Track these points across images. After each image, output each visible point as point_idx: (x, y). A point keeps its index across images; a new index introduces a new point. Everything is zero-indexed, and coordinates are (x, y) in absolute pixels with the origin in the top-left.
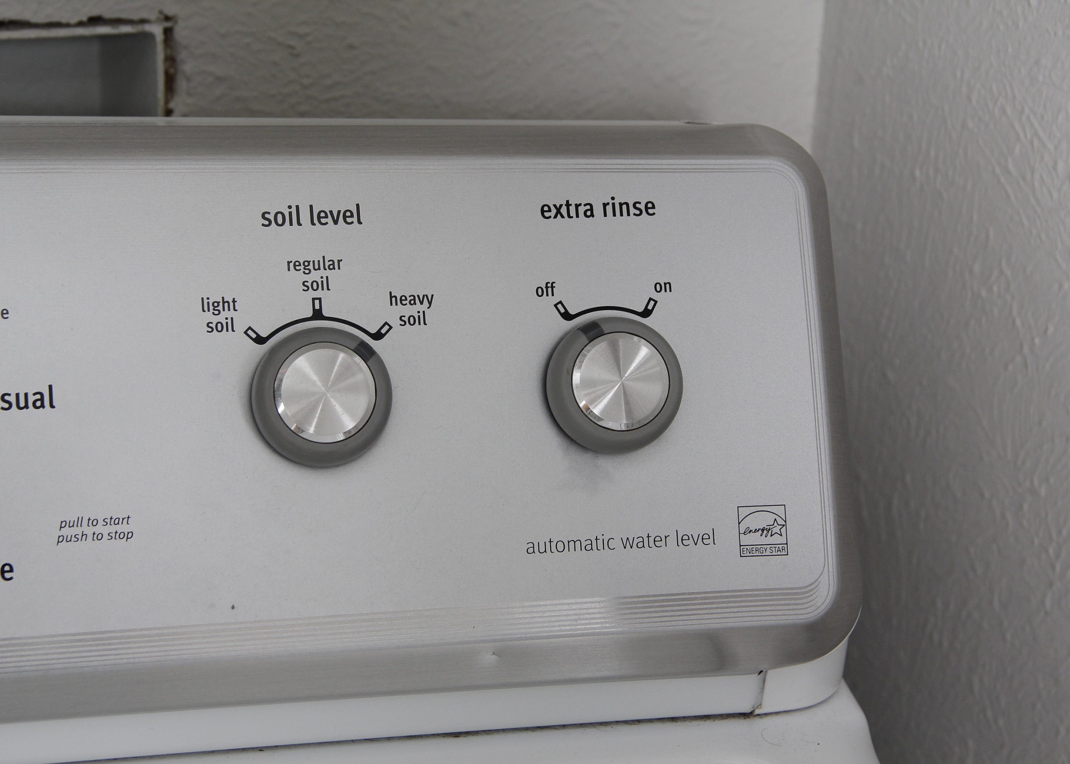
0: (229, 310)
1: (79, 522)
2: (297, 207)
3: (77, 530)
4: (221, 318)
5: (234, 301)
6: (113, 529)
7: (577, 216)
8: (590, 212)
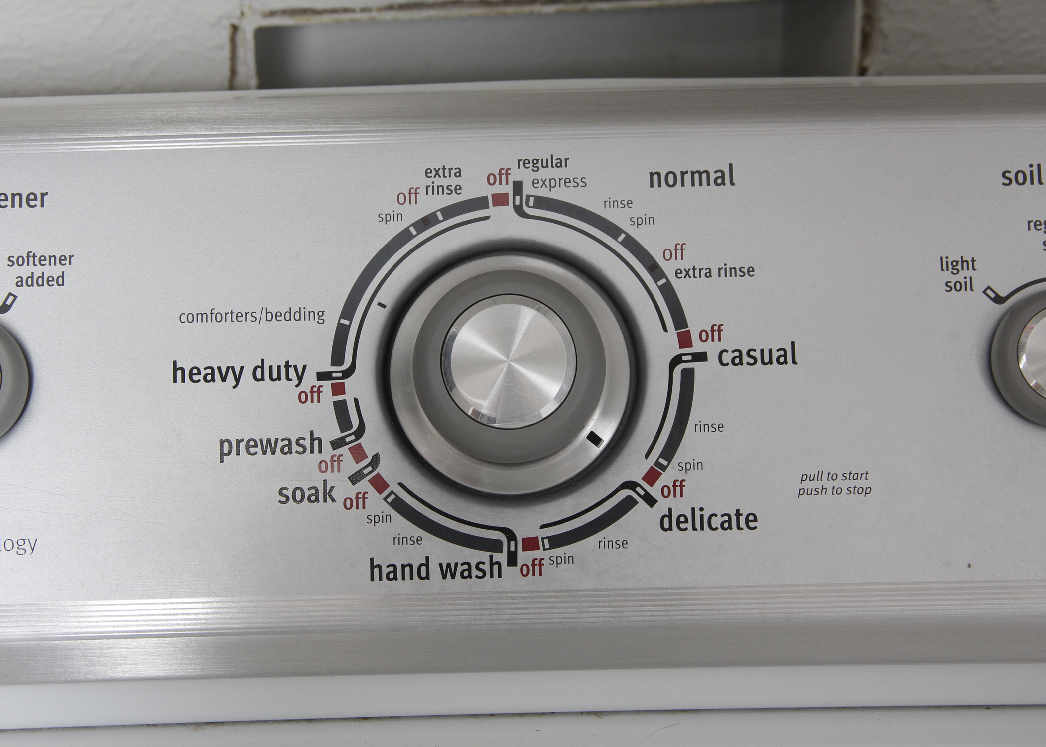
0: (968, 269)
1: (820, 475)
2: (1039, 166)
3: (817, 484)
4: (960, 278)
5: (973, 261)
6: (852, 483)
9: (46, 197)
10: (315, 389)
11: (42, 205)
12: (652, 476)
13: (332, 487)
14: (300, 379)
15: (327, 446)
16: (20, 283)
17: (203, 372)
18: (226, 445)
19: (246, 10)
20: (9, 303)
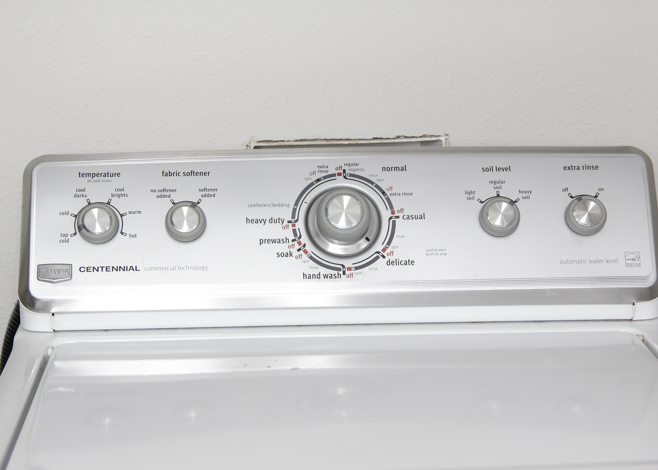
0: (473, 194)
1: (432, 250)
2: (492, 167)
3: (431, 252)
4: (471, 196)
5: (474, 192)
6: (441, 252)
7: (575, 169)
8: (578, 168)
9: (209, 173)
10: (287, 226)
11: (208, 175)
12: (384, 250)
13: (292, 253)
14: (283, 223)
15: (290, 241)
16: (203, 196)
17: (255, 221)
18: (261, 241)
19: (251, 140)
20: (199, 201)
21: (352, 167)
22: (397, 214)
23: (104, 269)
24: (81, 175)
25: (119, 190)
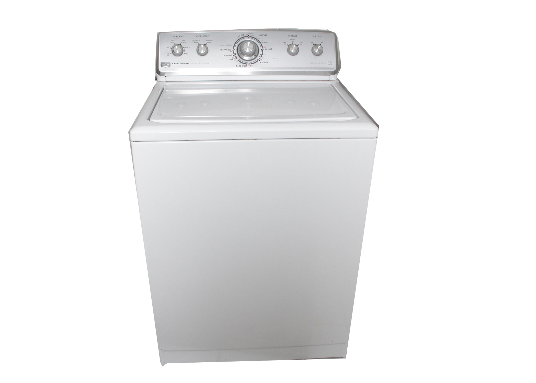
10: (232, 51)
12: (260, 59)
13: (233, 59)
15: (233, 56)
17: (222, 50)
18: (224, 55)
20: (206, 44)
21: (251, 34)
22: (263, 48)
23: (179, 63)
24: (173, 36)
25: (183, 41)
